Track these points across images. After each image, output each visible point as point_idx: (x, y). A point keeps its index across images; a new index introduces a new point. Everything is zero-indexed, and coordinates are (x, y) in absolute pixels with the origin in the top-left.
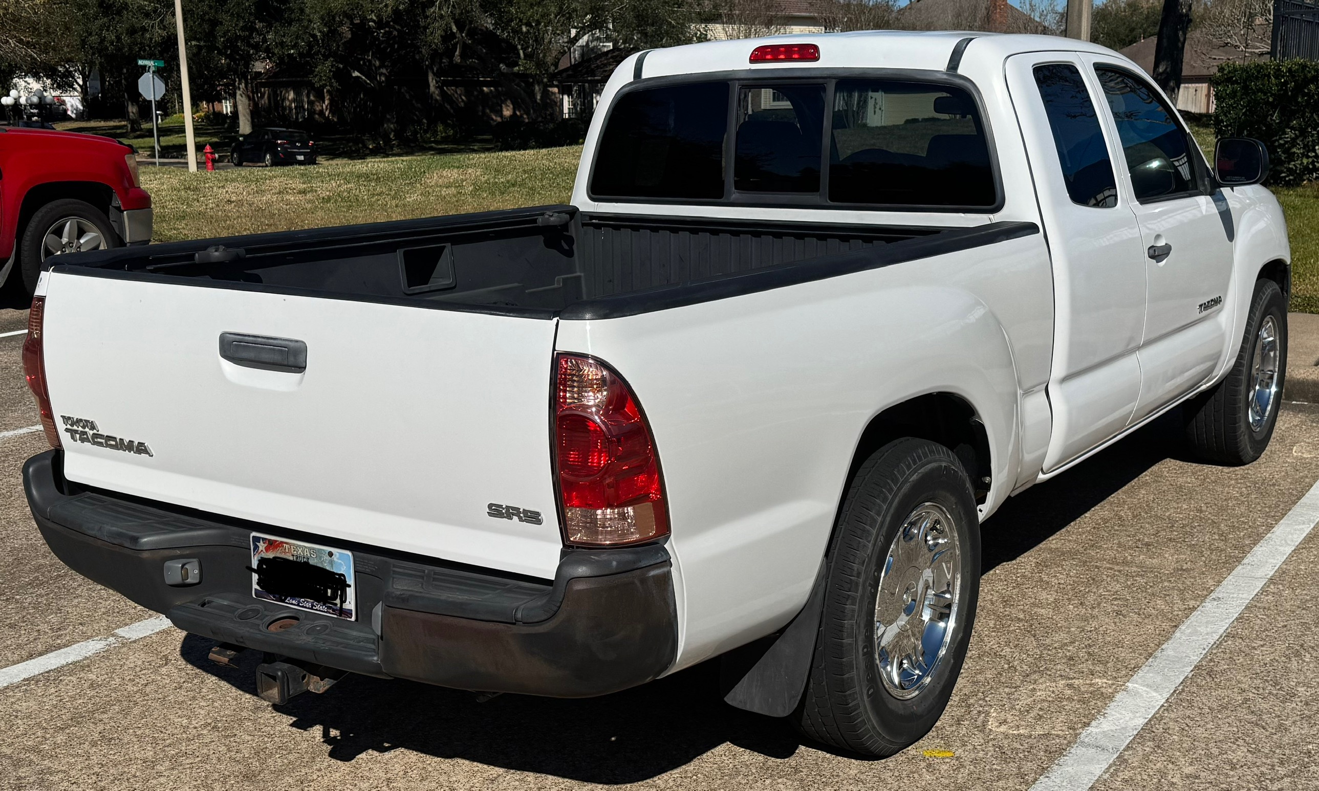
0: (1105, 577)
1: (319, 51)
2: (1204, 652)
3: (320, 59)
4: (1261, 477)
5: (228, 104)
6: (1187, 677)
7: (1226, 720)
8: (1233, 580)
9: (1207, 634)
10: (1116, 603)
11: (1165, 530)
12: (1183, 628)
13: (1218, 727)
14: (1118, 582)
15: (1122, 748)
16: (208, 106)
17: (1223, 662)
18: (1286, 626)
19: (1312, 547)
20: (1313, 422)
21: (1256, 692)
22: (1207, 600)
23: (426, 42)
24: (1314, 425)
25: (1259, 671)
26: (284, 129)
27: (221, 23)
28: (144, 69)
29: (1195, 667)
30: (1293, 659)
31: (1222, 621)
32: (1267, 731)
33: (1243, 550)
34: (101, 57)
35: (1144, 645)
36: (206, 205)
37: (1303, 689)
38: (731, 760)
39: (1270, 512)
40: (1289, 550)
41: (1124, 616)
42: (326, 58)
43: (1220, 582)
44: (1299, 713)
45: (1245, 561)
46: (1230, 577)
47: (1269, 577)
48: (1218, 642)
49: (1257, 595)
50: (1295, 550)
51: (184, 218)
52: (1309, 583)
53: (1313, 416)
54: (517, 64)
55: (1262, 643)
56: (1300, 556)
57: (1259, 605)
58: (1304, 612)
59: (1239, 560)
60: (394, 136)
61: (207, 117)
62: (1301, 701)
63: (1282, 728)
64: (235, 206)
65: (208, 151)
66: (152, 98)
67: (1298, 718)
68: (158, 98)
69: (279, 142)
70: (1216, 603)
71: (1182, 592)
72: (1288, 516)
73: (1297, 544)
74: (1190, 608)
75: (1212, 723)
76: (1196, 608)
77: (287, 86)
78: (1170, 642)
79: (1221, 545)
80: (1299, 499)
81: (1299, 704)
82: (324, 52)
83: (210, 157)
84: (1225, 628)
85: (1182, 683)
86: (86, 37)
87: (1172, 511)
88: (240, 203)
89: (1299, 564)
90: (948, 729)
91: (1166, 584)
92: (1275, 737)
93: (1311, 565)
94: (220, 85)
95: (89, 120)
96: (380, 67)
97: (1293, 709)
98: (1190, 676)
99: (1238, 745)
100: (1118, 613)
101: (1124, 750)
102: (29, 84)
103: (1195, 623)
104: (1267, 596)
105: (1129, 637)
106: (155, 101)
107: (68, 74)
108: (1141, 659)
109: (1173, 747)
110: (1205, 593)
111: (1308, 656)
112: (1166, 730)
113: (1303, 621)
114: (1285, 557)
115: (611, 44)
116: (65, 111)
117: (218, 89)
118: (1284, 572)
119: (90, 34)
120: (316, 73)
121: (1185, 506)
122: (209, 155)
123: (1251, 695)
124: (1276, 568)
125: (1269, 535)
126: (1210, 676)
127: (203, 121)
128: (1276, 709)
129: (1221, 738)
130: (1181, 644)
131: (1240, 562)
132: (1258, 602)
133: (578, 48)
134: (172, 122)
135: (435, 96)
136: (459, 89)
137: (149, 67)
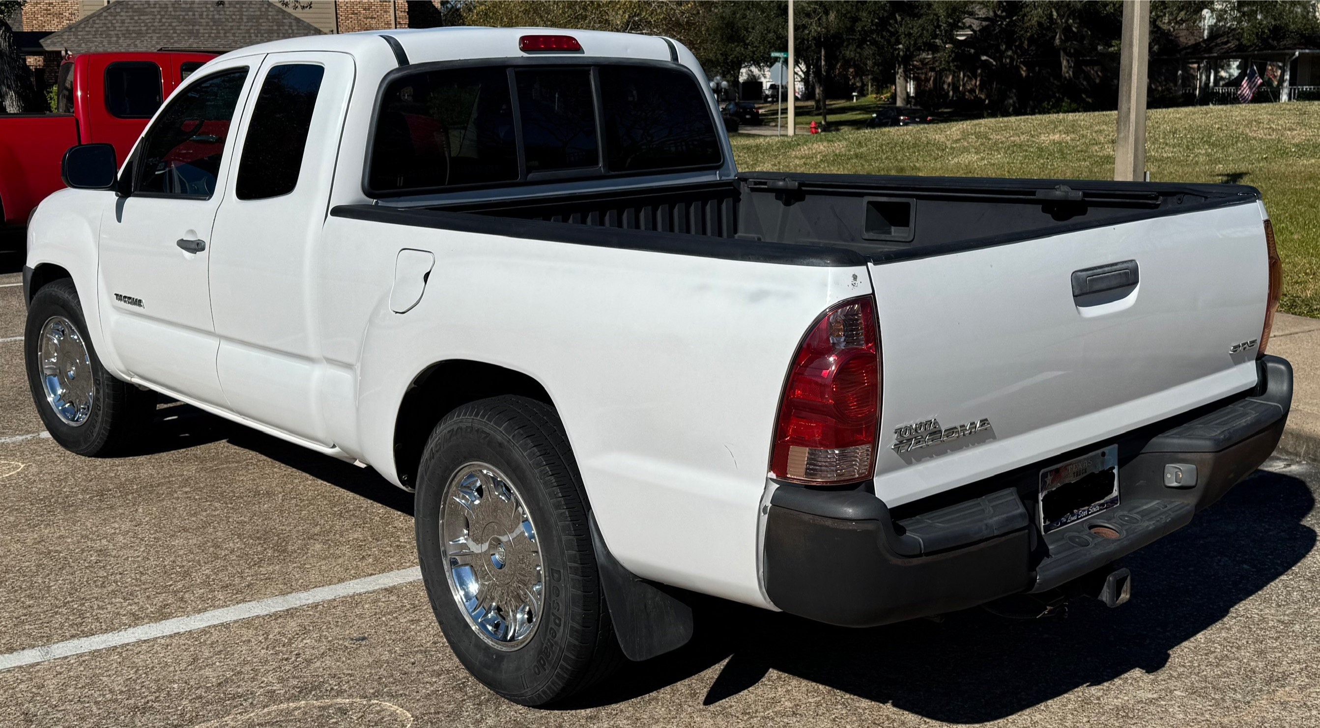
23: (1023, 28)
27: (861, 20)
60: (1013, 110)
69: (902, 118)
86: (766, 34)
96: (1006, 50)
119: (769, 32)
133: (1206, 27)
134: (864, 101)
135: (1067, 75)
136: (1096, 68)
137: (780, 58)
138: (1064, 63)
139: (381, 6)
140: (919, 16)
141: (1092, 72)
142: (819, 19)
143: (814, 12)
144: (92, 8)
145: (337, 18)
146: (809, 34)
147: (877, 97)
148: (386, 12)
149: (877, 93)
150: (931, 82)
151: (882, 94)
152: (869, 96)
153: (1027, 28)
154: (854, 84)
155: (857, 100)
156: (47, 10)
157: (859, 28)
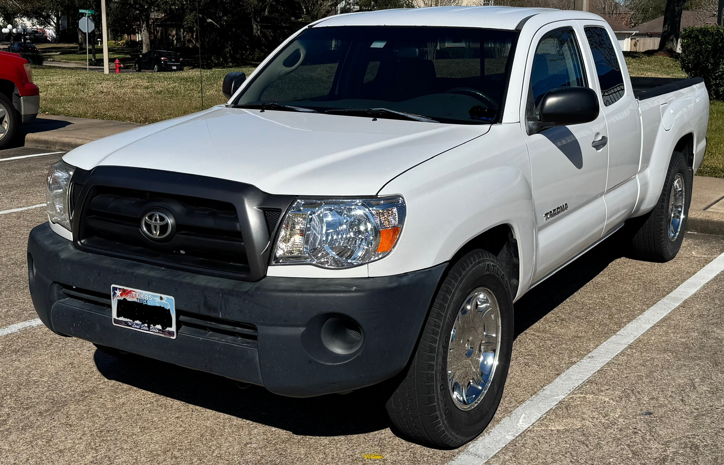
0: (528, 340)
1: (188, 7)
2: (570, 392)
3: (188, 12)
4: (649, 279)
5: (140, 36)
6: (551, 409)
7: (565, 439)
8: (606, 345)
9: (576, 380)
10: (527, 357)
11: (577, 310)
12: (563, 376)
13: (558, 444)
14: (534, 343)
15: (491, 456)
16: (128, 37)
17: (579, 399)
18: (627, 377)
19: (664, 326)
20: (695, 245)
21: (592, 421)
22: (585, 358)
23: (248, 3)
24: (696, 246)
25: (598, 407)
26: (166, 51)
28: (83, 15)
29: (559, 402)
30: (624, 399)
31: (589, 372)
32: (588, 448)
33: (620, 325)
34: (62, 7)
35: (533, 386)
36: (88, 94)
37: (622, 420)
38: (238, 458)
39: (646, 301)
40: (649, 326)
41: (529, 367)
42: (192, 11)
43: (597, 346)
44: (613, 436)
45: (618, 333)
46: (605, 343)
47: (629, 344)
48: (580, 386)
49: (617, 355)
50: (653, 326)
51: (71, 101)
52: (653, 349)
53: (697, 241)
54: (301, 17)
55: (608, 387)
56: (654, 331)
57: (616, 362)
58: (643, 368)
59: (615, 332)
61: (127, 43)
62: (617, 429)
63: (598, 446)
64: (104, 95)
65: (117, 63)
66: (86, 31)
67: (612, 440)
68: (90, 32)
69: (163, 58)
70: (590, 359)
71: (571, 351)
72: (657, 305)
73: (655, 323)
74: (572, 363)
75: (555, 441)
76: (576, 363)
77: (173, 26)
78: (550, 384)
79: (607, 322)
80: (668, 294)
81: (616, 430)
82: (191, 8)
83: (118, 66)
84: (588, 377)
85: (547, 412)
87: (586, 298)
88: (108, 93)
89: (652, 336)
90: (387, 440)
91: (564, 346)
92: (592, 452)
93: (659, 337)
94: (135, 25)
95: (59, 43)
97: (611, 433)
98: (554, 408)
99: (566, 457)
100: (526, 364)
101: (492, 458)
102: (23, 21)
103: (571, 373)
104: (623, 356)
105: (526, 380)
106: (88, 33)
107: (49, 16)
108: (528, 395)
109: (523, 457)
110: (585, 353)
111: (634, 397)
112: (523, 445)
113: (640, 374)
114: (645, 331)
115: (359, 7)
116: (46, 37)
117: (134, 27)
118: (640, 341)
120: (185, 19)
121: (595, 296)
122: (117, 65)
123: (587, 422)
124: (637, 338)
125: (640, 316)
126: (567, 408)
127: (124, 45)
128: (600, 433)
129: (557, 451)
130: (557, 386)
131: (615, 333)
132: (616, 360)
133: (339, 9)
135: (256, 34)
136: (270, 30)
137: (86, 14)
138: (255, 26)
141: (267, 33)
147: (115, 43)
149: (114, 40)
151: (118, 40)
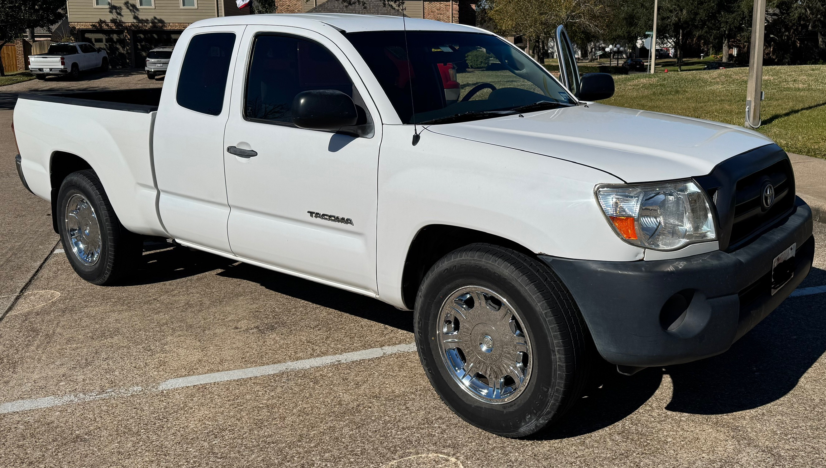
69: (721, 68)
116: (669, 54)
134: (707, 59)
137: (650, 35)
138: (820, 40)
139: (445, 8)
140: (733, 12)
142: (677, 13)
143: (675, 10)
144: (308, 8)
145: (424, 14)
146: (671, 21)
147: (715, 57)
148: (447, 11)
149: (715, 55)
150: (746, 48)
151: (719, 55)
152: (711, 56)
153: (791, 20)
154: (703, 49)
155: (703, 58)
156: (287, 9)
157: (698, 19)
